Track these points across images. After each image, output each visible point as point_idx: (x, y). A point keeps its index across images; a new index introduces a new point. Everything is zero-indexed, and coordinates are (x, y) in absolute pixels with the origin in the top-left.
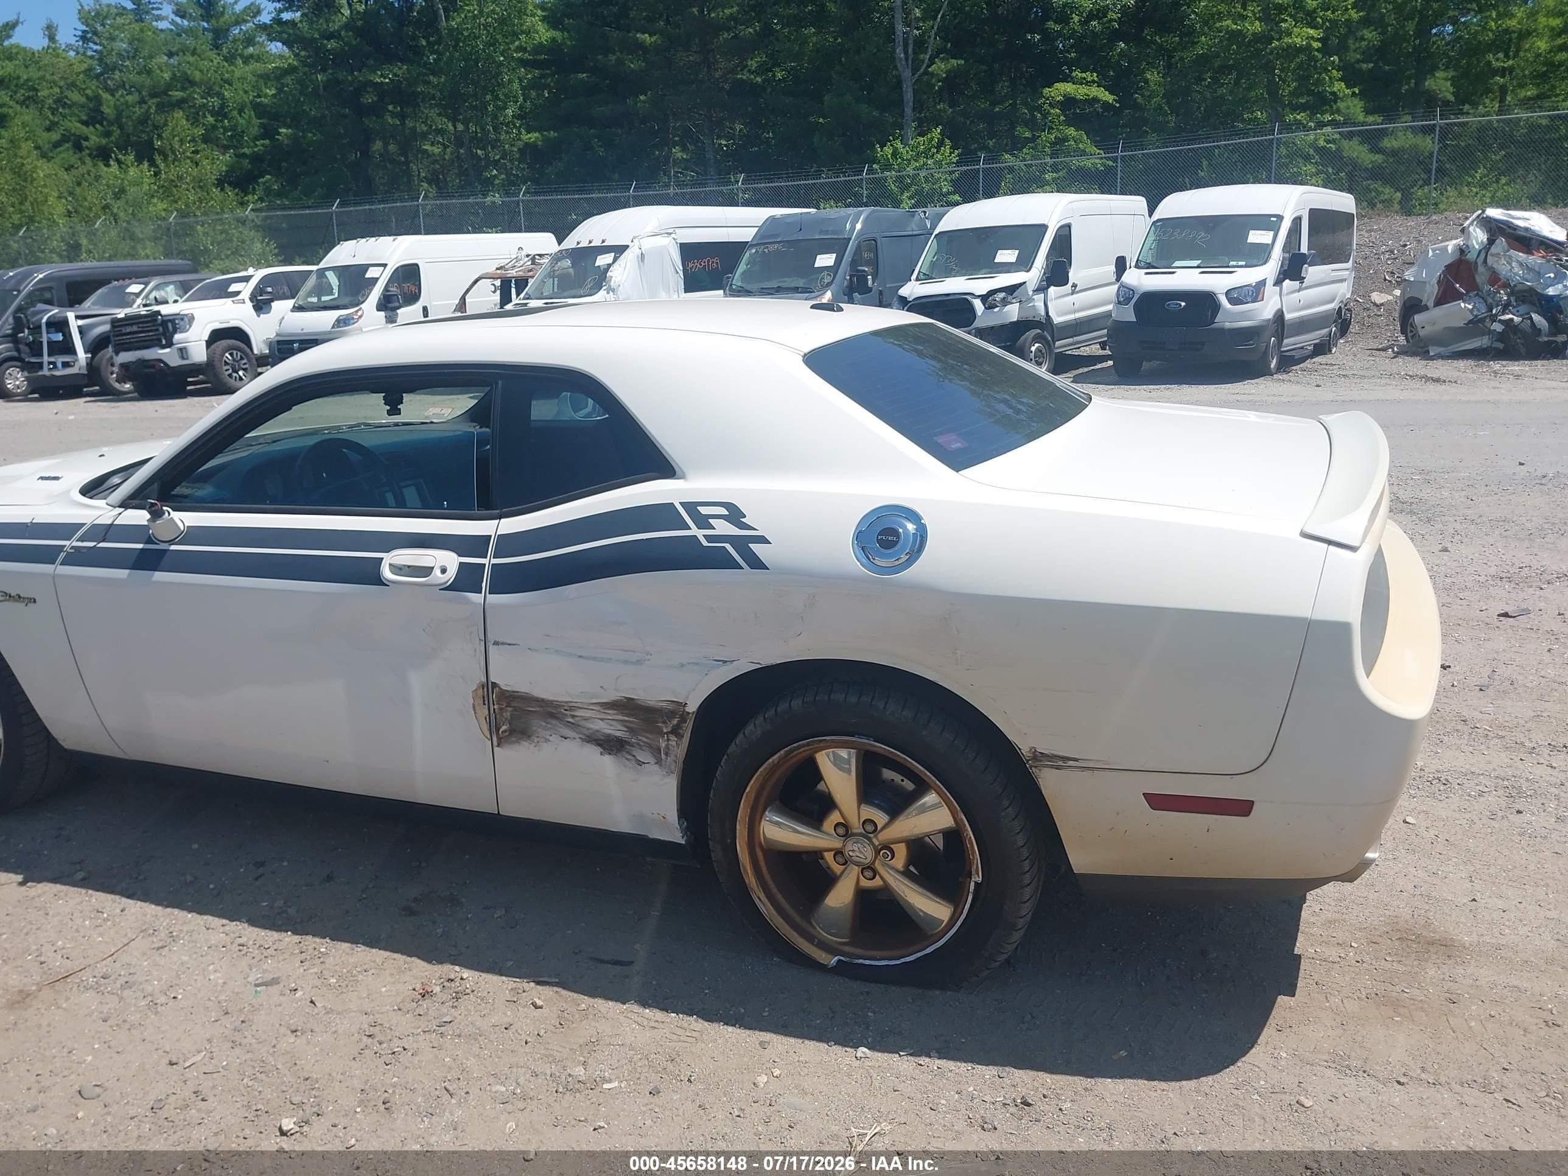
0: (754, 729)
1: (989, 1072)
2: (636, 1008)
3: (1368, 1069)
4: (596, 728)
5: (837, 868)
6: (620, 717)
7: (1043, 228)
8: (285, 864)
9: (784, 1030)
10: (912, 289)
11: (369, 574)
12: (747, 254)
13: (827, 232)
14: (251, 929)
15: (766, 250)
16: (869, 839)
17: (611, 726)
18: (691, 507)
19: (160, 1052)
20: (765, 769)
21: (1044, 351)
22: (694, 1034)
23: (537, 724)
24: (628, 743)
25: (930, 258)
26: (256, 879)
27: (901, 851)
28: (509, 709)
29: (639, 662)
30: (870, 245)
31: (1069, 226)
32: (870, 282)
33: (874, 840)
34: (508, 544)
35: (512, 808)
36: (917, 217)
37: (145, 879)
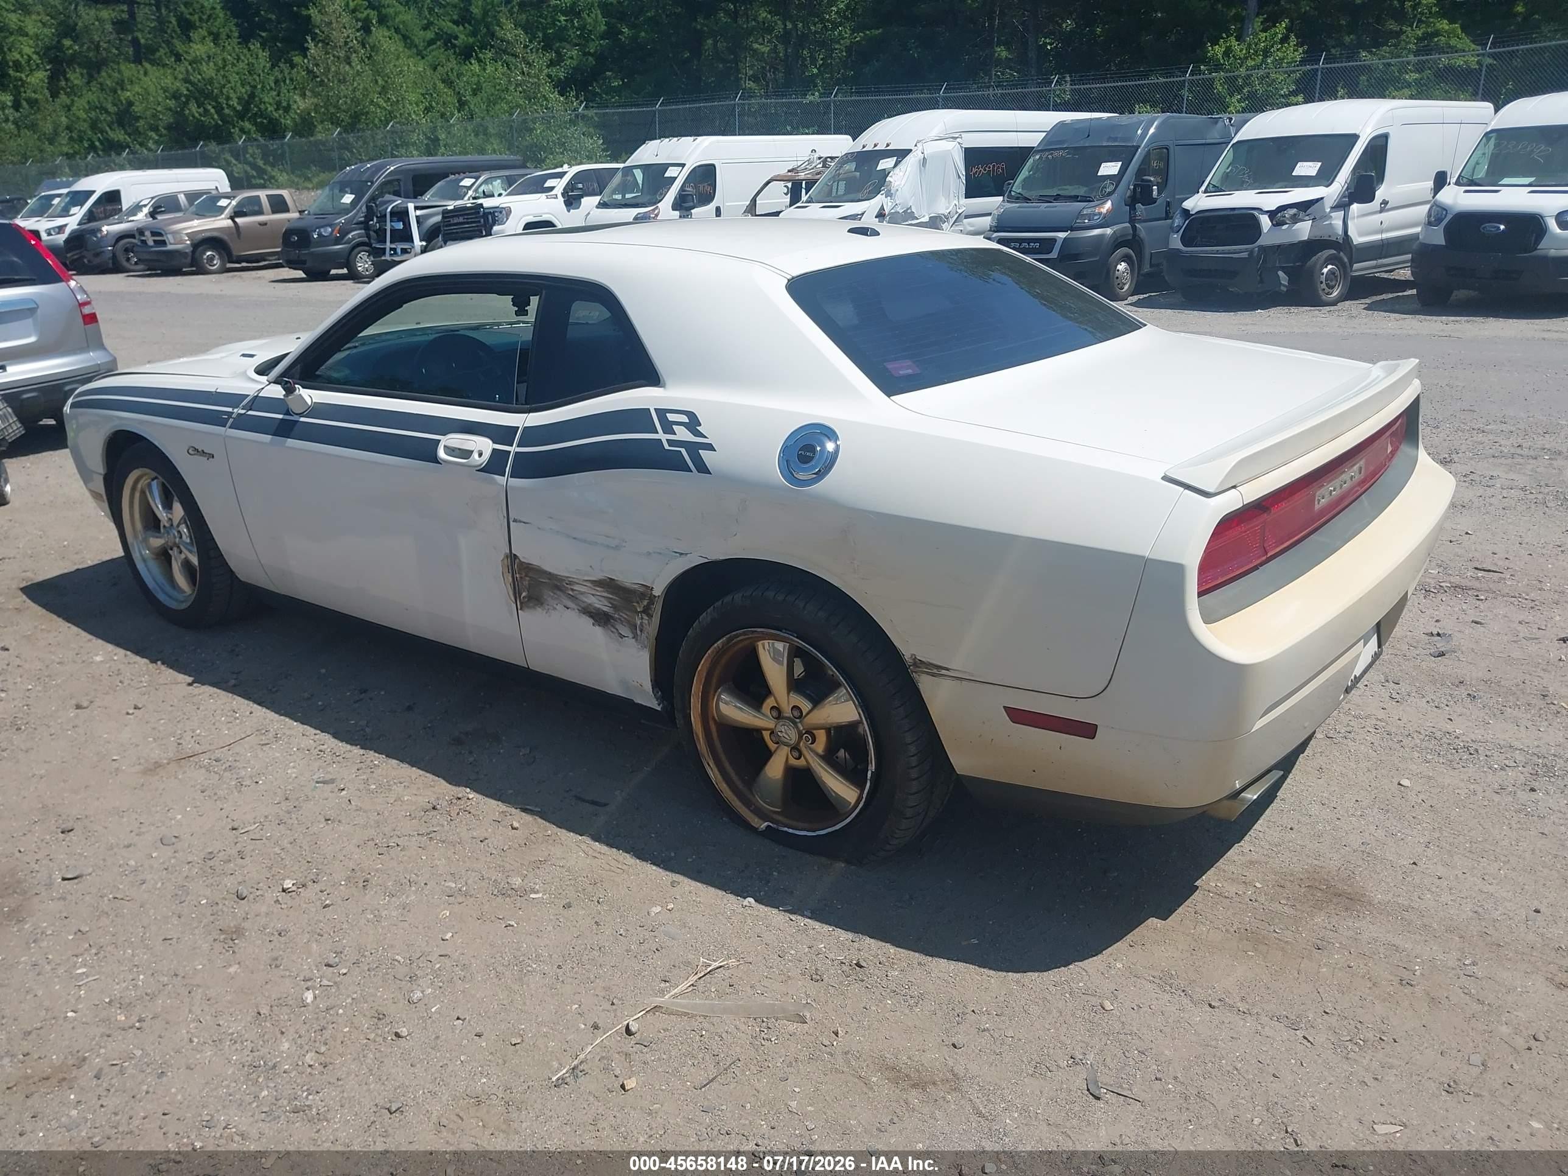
0: (705, 617)
1: (844, 936)
2: (588, 840)
3: (1187, 989)
4: (589, 602)
5: (772, 746)
6: (606, 594)
7: (1353, 138)
8: (383, 693)
9: (697, 874)
10: (1199, 202)
11: (426, 453)
12: (1031, 160)
13: (1115, 139)
14: (333, 740)
15: (1050, 157)
16: (795, 723)
17: (599, 601)
18: (662, 413)
19: (229, 820)
20: (713, 652)
21: (1338, 273)
22: (625, 867)
23: (547, 594)
24: (613, 618)
25: (1222, 170)
26: (355, 702)
27: (822, 737)
28: (527, 578)
29: (617, 548)
30: (1161, 153)
31: (1385, 137)
32: (1155, 193)
33: (800, 725)
34: (532, 435)
35: (538, 664)
36: (1220, 124)
37: (277, 691)
